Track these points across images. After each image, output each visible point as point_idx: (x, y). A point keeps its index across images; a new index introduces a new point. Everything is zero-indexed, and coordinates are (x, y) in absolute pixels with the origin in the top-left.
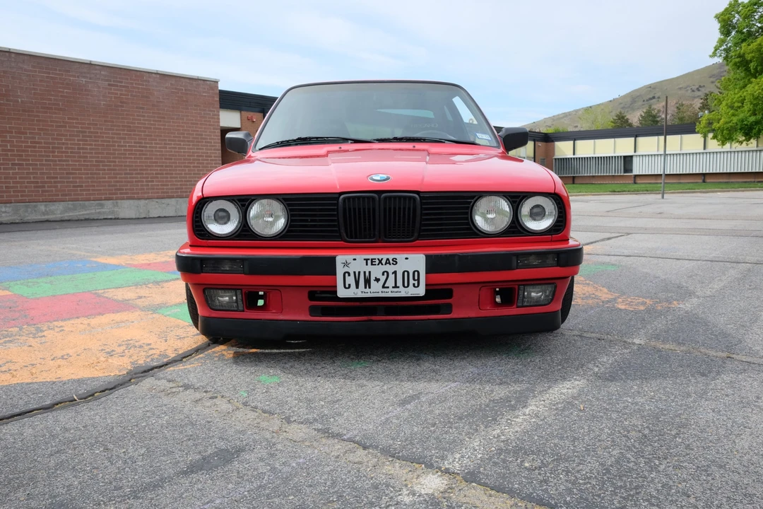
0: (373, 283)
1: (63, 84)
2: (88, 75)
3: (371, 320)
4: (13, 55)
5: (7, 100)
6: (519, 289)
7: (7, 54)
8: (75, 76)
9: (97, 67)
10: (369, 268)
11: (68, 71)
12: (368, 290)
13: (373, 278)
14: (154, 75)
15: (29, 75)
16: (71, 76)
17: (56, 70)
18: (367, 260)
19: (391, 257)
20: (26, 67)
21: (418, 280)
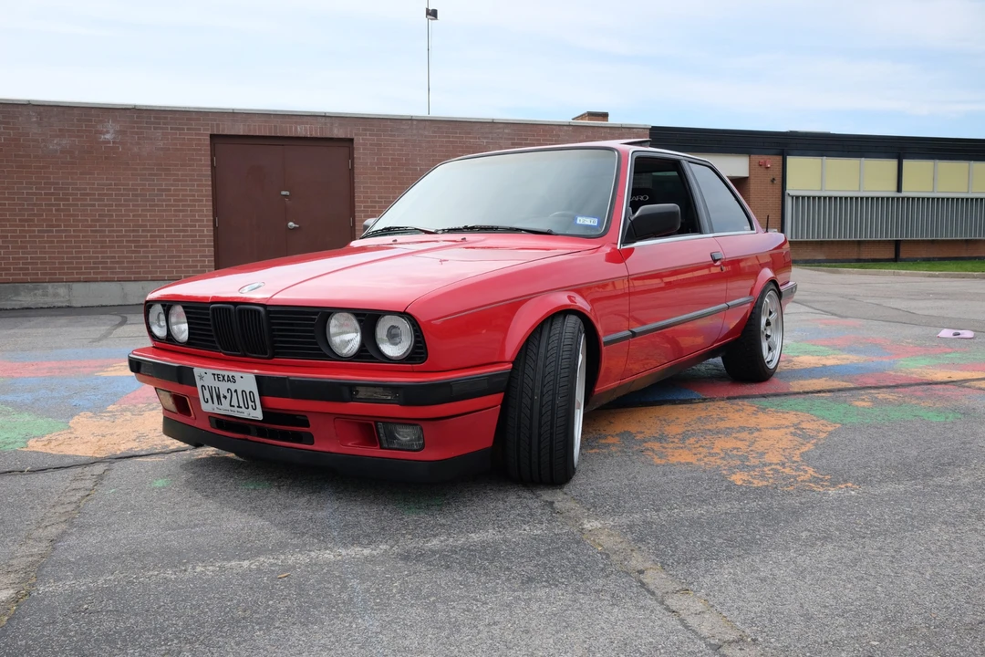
0: (223, 399)
1: (462, 147)
2: (490, 136)
3: (246, 440)
4: (415, 122)
5: (407, 170)
6: (376, 426)
7: (410, 122)
8: (475, 138)
9: (501, 125)
10: (216, 384)
11: (469, 133)
12: (220, 407)
13: (222, 396)
14: (565, 128)
15: (429, 142)
16: (471, 138)
17: (456, 133)
18: (214, 375)
19: (231, 374)
20: (426, 133)
21: (254, 402)
